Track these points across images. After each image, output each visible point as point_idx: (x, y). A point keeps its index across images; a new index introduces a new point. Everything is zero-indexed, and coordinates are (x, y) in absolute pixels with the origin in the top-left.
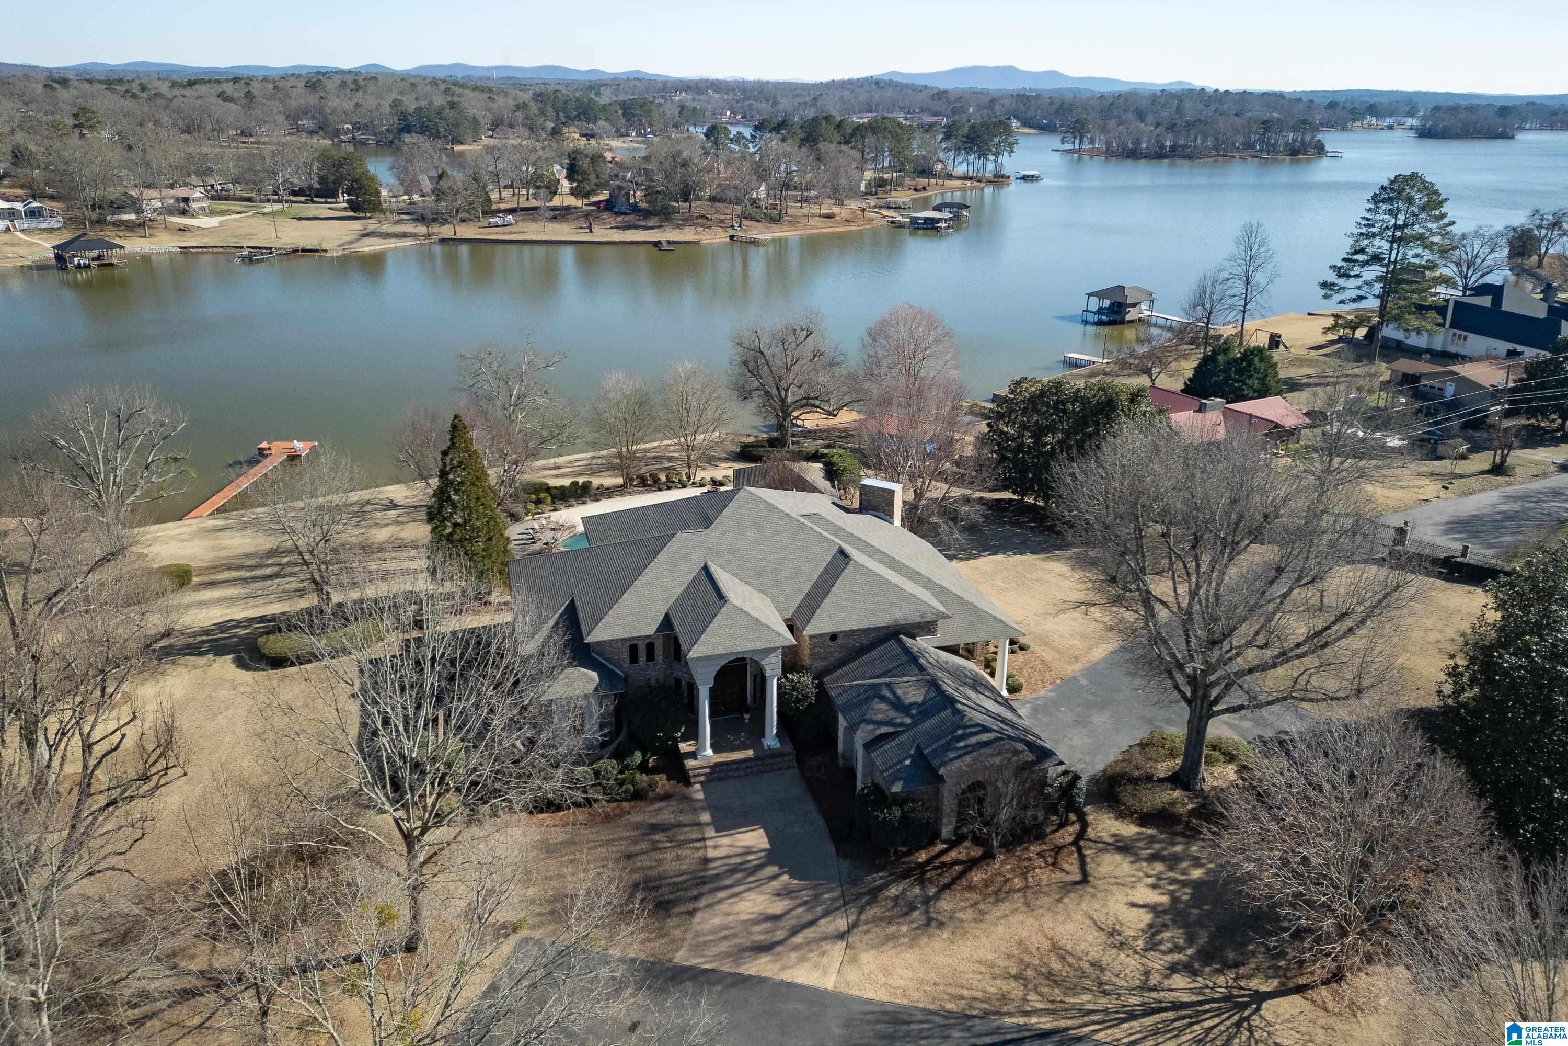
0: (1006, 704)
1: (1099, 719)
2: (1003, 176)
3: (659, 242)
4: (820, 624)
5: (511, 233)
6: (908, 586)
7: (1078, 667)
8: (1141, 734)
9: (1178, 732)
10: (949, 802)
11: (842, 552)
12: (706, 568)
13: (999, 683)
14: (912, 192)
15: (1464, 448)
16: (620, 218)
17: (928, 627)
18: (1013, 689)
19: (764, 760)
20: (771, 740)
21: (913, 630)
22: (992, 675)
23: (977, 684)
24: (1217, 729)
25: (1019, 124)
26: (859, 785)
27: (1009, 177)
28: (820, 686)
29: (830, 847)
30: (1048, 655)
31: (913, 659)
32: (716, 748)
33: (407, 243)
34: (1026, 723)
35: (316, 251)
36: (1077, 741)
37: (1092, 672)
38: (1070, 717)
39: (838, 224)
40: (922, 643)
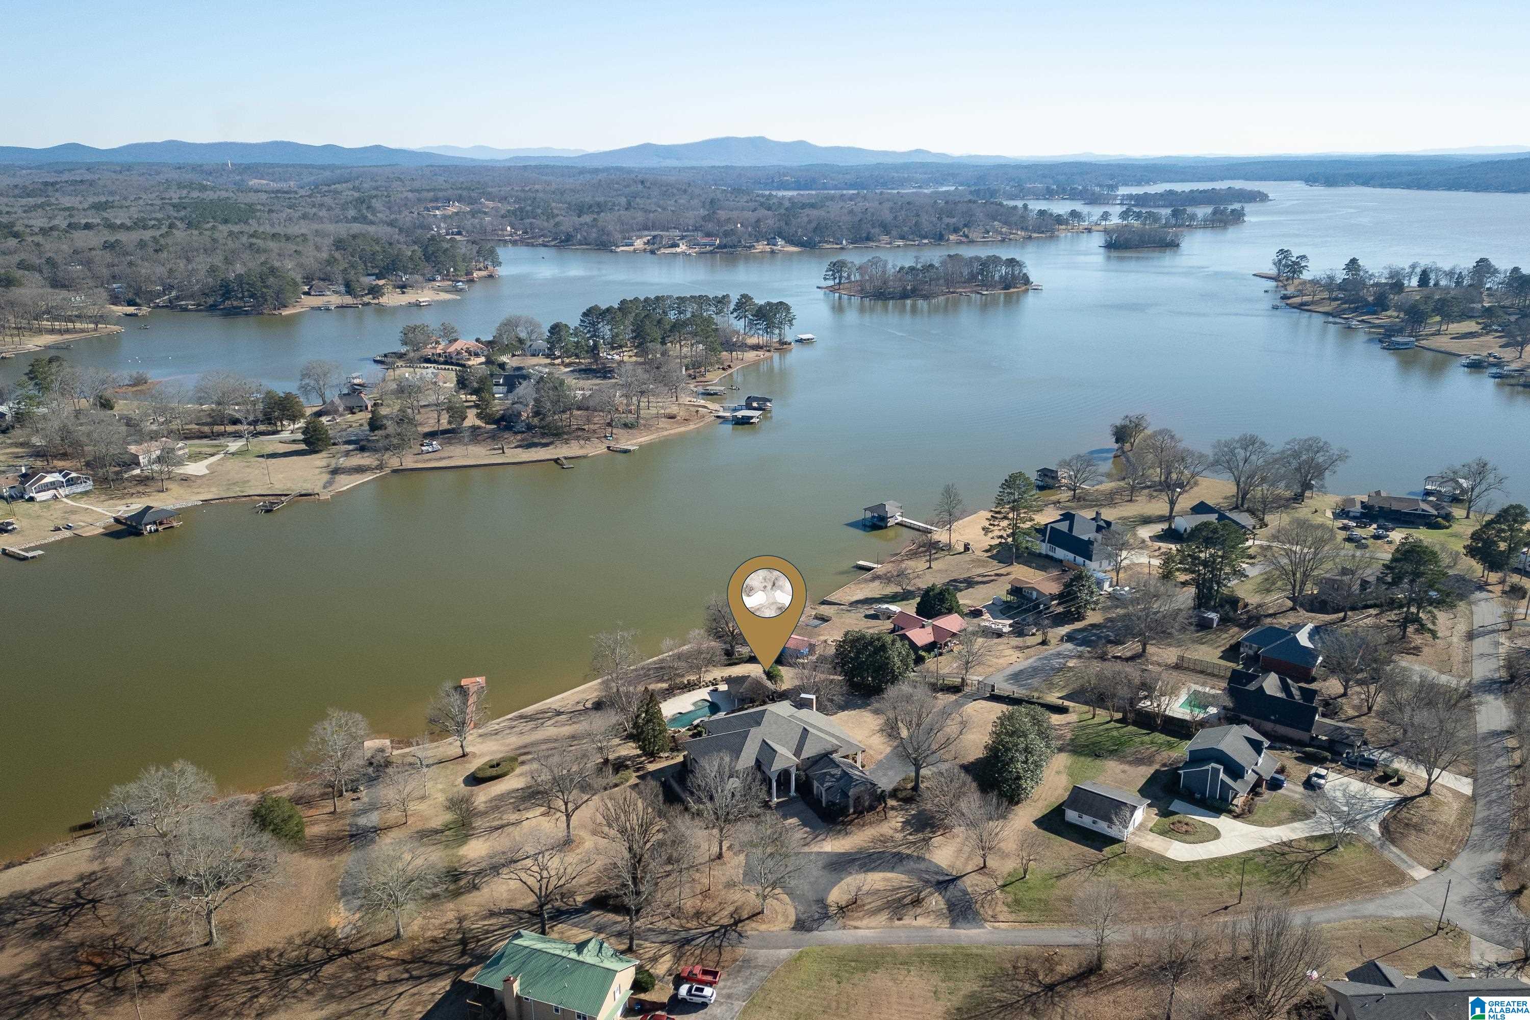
0: (861, 772)
1: (890, 773)
2: (786, 343)
3: (558, 459)
4: (805, 755)
5: (441, 459)
6: (827, 737)
7: (883, 756)
8: (903, 776)
9: (913, 774)
10: (851, 802)
11: (805, 729)
12: (764, 741)
13: (859, 765)
14: (721, 371)
15: (1034, 631)
16: (519, 437)
17: (836, 751)
18: (863, 767)
19: (792, 800)
20: (793, 793)
21: (831, 753)
22: (856, 762)
23: (852, 767)
24: (923, 772)
25: (783, 242)
26: (824, 805)
27: (790, 344)
28: (806, 774)
29: (820, 821)
30: (872, 752)
31: (832, 761)
32: (778, 798)
33: (368, 477)
34: (869, 777)
35: (310, 495)
36: (884, 781)
37: (886, 757)
38: (881, 774)
39: (679, 424)
40: (834, 756)
